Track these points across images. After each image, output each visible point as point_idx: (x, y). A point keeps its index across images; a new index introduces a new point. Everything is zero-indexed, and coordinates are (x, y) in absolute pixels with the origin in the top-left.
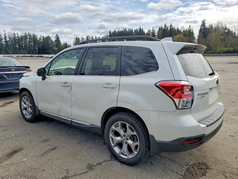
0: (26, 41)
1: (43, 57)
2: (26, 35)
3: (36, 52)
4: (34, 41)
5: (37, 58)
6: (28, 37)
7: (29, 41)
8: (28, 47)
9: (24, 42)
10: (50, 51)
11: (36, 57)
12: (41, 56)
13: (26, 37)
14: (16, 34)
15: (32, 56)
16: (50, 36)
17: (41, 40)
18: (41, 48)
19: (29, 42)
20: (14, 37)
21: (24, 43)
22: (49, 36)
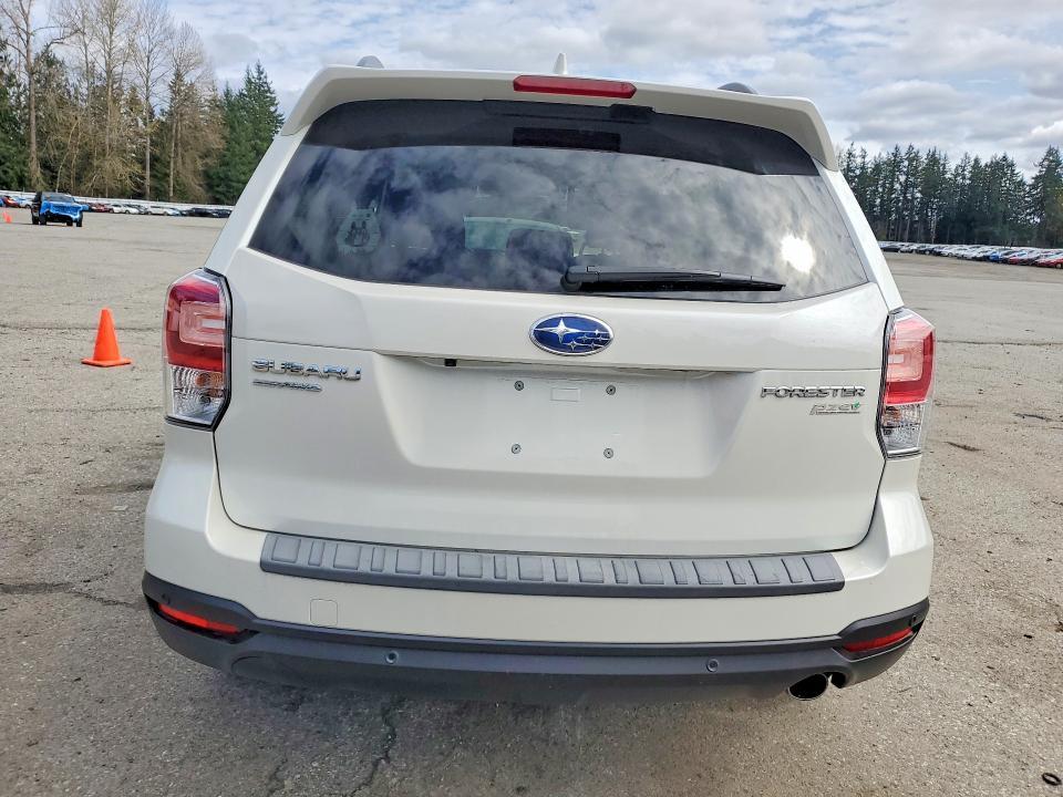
0: (892, 183)
1: (939, 254)
2: (895, 156)
3: (927, 231)
4: (926, 181)
5: (914, 256)
6: (906, 163)
7: (906, 181)
8: (898, 208)
9: (883, 186)
10: (997, 231)
11: (911, 252)
12: (932, 252)
13: (894, 164)
14: (857, 152)
15: (896, 250)
16: (1010, 158)
17: (964, 178)
18: (953, 215)
19: (906, 187)
20: (848, 165)
21: (880, 190)
22: (1005, 159)
